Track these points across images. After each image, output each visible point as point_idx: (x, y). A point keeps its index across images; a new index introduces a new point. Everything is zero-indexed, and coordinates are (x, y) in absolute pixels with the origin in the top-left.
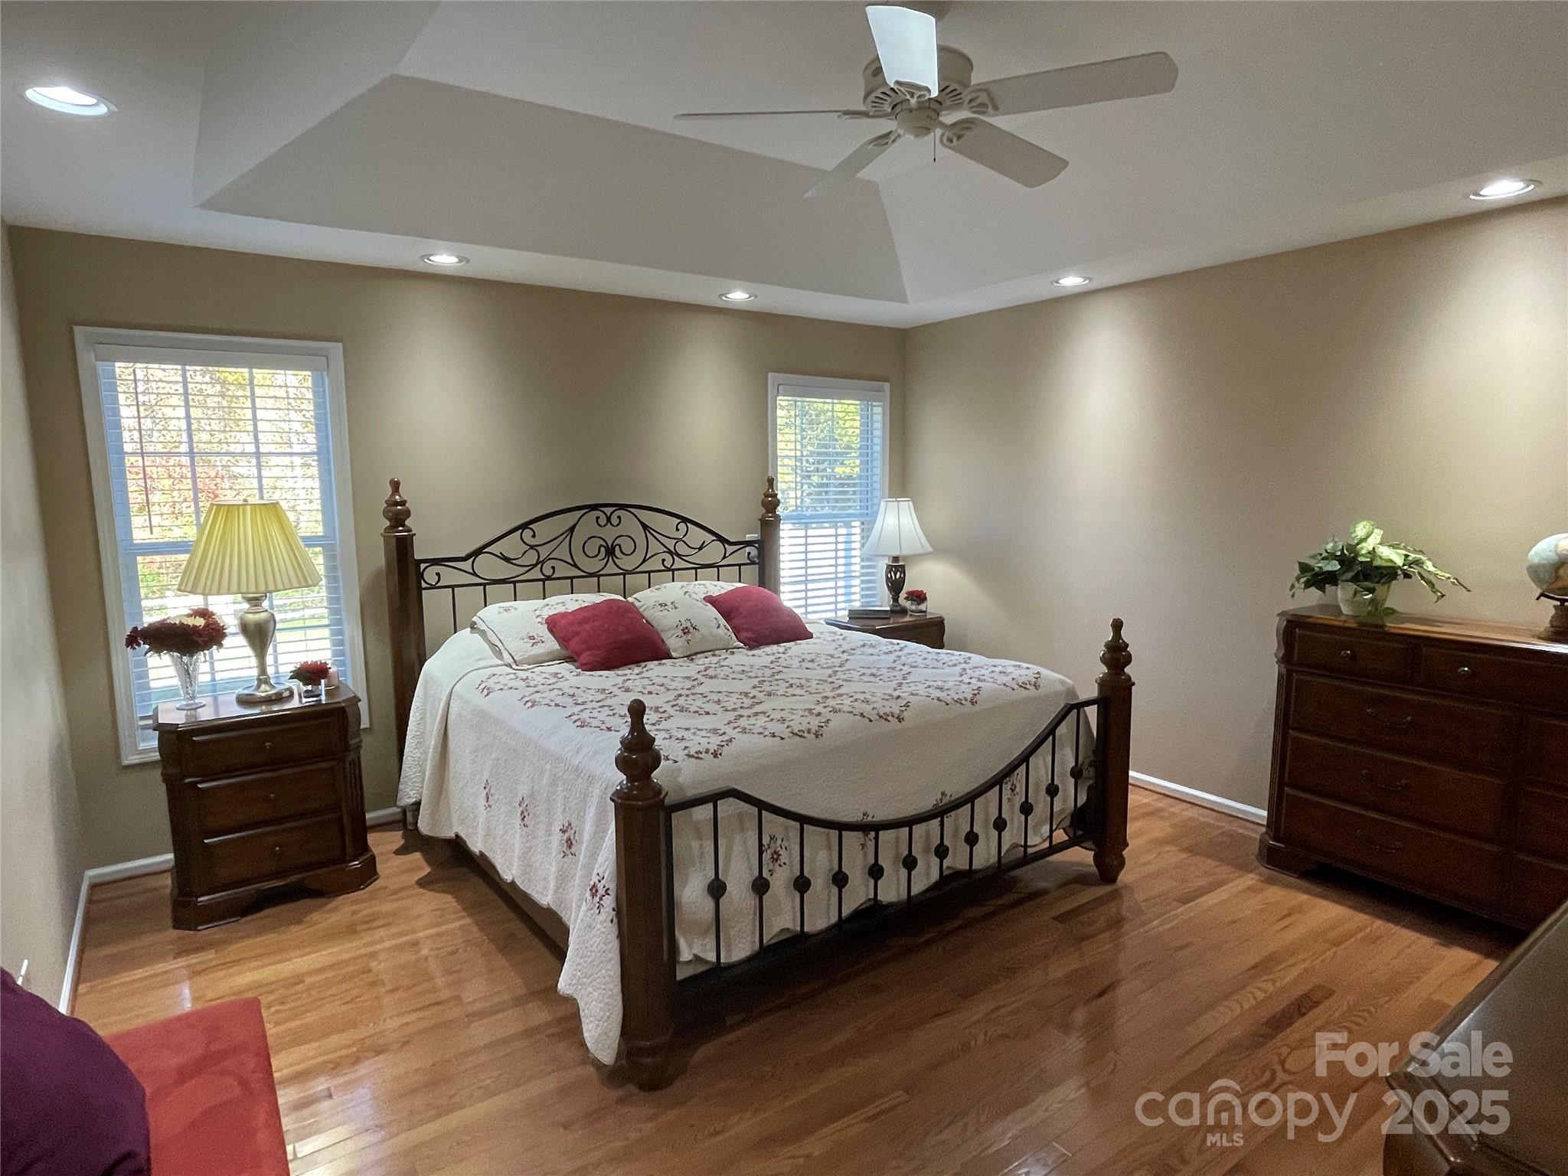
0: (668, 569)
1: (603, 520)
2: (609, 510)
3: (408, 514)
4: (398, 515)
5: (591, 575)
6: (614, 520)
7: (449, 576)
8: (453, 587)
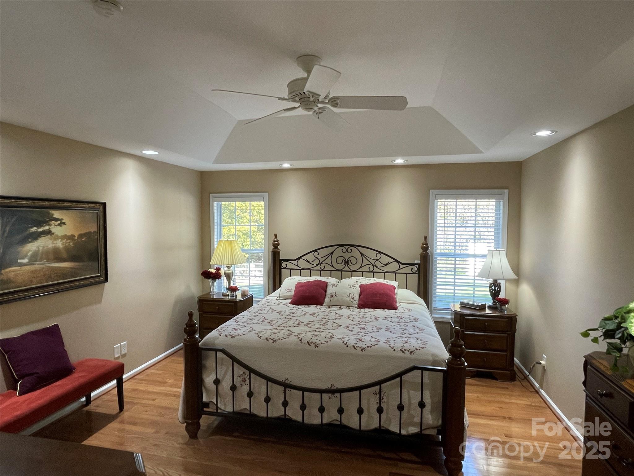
0: (371, 272)
1: (344, 250)
2: (347, 247)
3: (278, 245)
4: (276, 245)
5: (339, 270)
6: (349, 250)
7: (290, 266)
8: (291, 269)
